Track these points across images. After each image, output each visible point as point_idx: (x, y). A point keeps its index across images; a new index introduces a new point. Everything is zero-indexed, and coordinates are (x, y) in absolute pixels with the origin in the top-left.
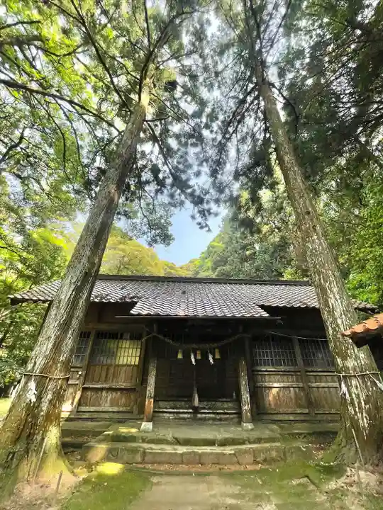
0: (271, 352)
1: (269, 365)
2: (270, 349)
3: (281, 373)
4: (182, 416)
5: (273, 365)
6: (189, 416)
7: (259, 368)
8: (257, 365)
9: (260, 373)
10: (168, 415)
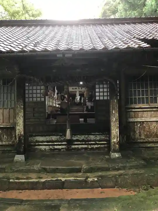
0: (147, 91)
1: (143, 103)
2: (147, 87)
3: (154, 109)
4: (56, 147)
5: (147, 103)
6: (64, 147)
7: (133, 106)
8: (132, 103)
9: (134, 110)
10: (44, 147)
